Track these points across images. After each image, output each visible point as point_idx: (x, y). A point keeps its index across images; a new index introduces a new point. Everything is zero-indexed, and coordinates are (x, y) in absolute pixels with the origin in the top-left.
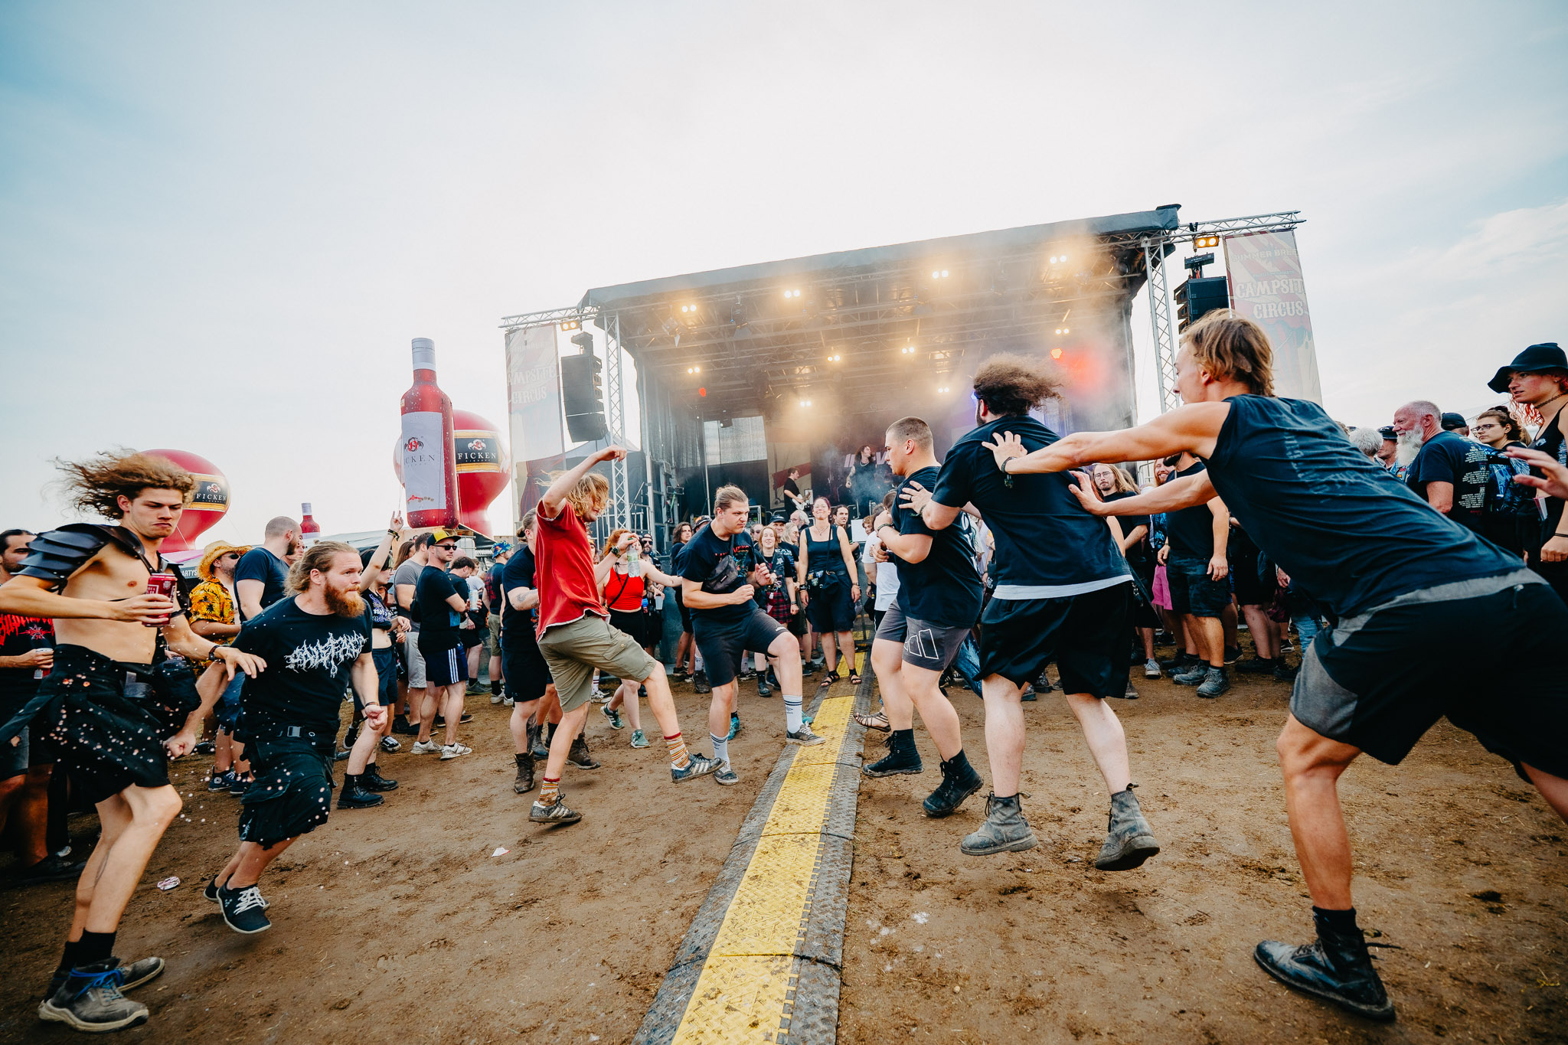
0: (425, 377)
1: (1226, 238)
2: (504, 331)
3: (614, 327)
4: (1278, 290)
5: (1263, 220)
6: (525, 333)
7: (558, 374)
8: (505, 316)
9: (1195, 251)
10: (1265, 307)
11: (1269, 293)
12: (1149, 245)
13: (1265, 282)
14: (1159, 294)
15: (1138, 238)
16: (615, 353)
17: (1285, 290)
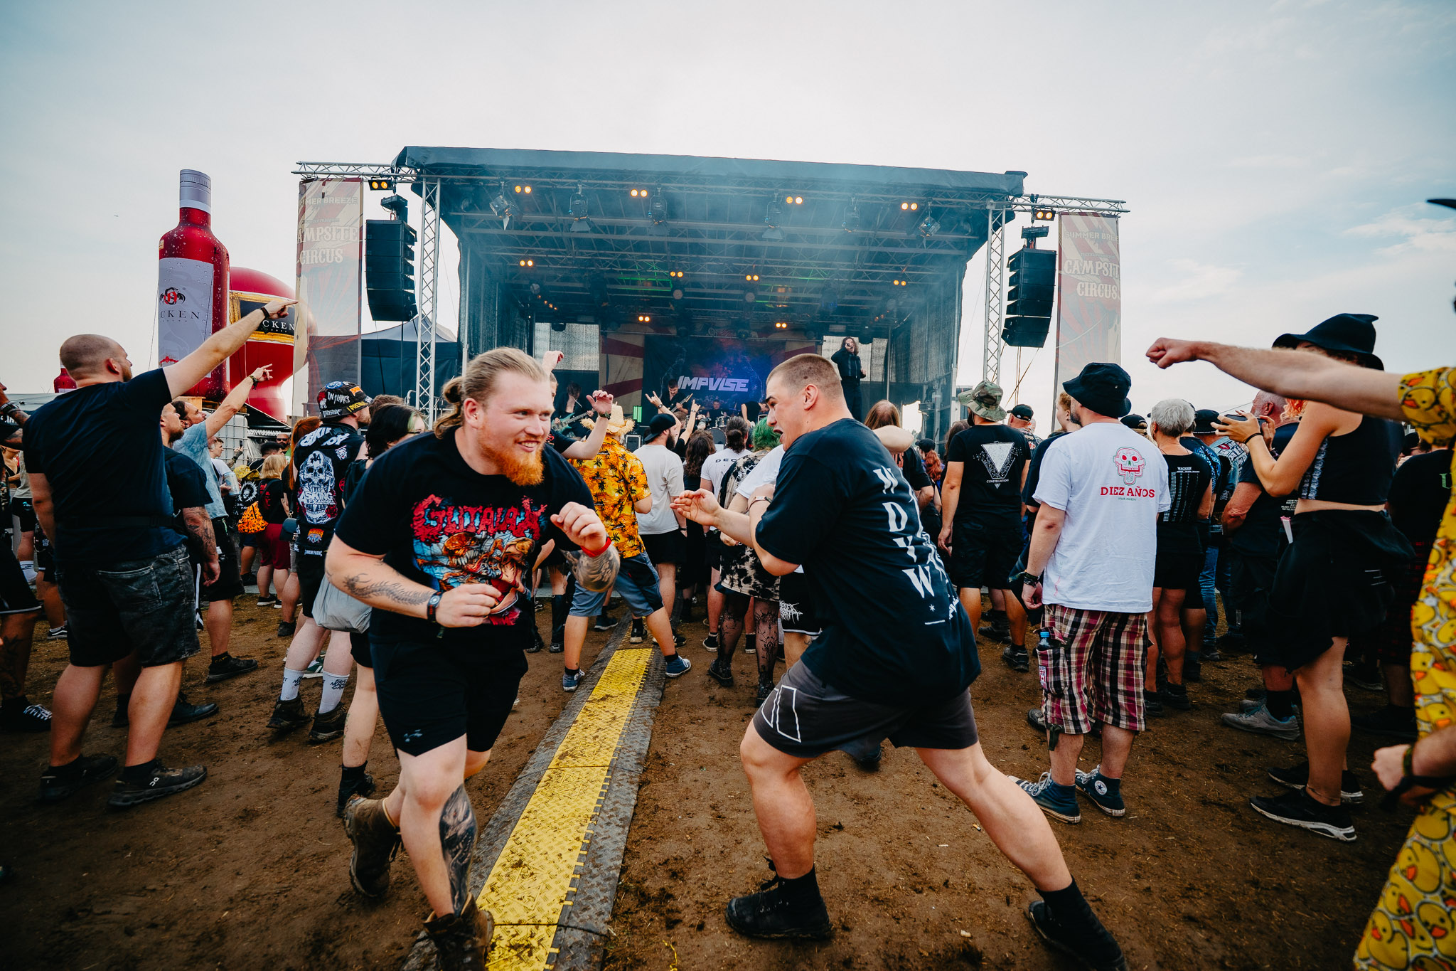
0: (194, 219)
1: (1061, 214)
2: (300, 178)
3: (434, 195)
4: (1100, 271)
5: (1094, 204)
6: (324, 184)
7: (361, 238)
8: (302, 161)
9: (1033, 222)
10: (1087, 286)
11: (1093, 273)
12: (993, 208)
13: (1091, 262)
14: (995, 257)
15: (985, 199)
16: (433, 226)
17: (1105, 273)
